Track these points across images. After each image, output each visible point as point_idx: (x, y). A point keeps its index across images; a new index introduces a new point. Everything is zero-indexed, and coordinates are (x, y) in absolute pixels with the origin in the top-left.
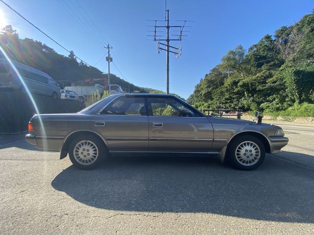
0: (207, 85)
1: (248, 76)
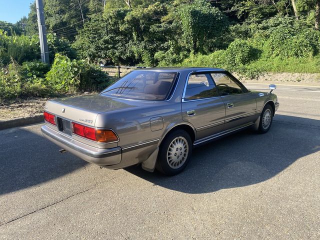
1: (135, 6)
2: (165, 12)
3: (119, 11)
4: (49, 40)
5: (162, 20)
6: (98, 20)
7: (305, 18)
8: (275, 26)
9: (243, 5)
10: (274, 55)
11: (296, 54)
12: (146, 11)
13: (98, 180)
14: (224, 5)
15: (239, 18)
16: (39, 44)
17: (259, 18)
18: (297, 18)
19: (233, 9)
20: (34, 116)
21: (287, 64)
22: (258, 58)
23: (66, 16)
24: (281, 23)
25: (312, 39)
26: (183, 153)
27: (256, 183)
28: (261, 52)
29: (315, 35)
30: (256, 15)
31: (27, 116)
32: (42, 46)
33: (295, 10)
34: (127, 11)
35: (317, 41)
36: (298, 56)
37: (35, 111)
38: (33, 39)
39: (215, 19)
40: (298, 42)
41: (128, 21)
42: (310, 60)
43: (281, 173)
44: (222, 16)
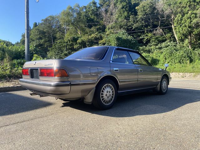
0: (38, 36)
1: (84, 35)
2: (101, 38)
3: (74, 37)
4: (31, 48)
5: (99, 43)
6: (62, 42)
7: (183, 43)
8: (166, 47)
9: (147, 35)
10: (166, 63)
11: (180, 62)
12: (90, 37)
13: (54, 112)
14: (136, 36)
15: (145, 42)
16: (24, 50)
17: (156, 43)
18: (178, 44)
19: (141, 37)
20: (16, 86)
21: (175, 68)
22: (157, 64)
23: (43, 41)
24: (169, 46)
25: (188, 53)
26: (111, 95)
27: (160, 113)
28: (159, 61)
29: (189, 51)
30: (154, 41)
31: (11, 86)
32: (26, 52)
33: (177, 39)
34: (79, 37)
35: (191, 54)
36: (181, 63)
37: (17, 83)
38: (21, 48)
39: (130, 42)
40: (180, 55)
41: (79, 43)
42: (188, 65)
43: (176, 110)
44: (134, 41)
